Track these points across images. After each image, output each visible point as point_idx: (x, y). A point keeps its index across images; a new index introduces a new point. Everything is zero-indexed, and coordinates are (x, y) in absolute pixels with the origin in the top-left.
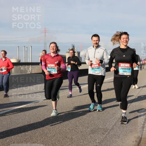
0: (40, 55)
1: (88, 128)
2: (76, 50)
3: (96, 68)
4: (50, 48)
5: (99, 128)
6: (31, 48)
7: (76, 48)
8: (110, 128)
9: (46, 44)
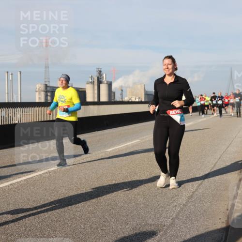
0: (38, 87)
1: (126, 223)
2: (104, 79)
5: (147, 224)
6: (19, 75)
7: (104, 75)
8: (168, 224)
9: (48, 67)
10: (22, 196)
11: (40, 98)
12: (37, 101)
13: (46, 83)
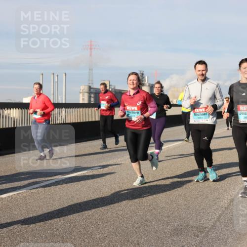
0: (82, 89)
1: (168, 224)
2: (147, 82)
3: (202, 113)
4: (129, 82)
5: (188, 225)
7: (146, 78)
8: (210, 226)
9: (92, 70)
10: (66, 193)
11: (83, 99)
12: (81, 102)
13: (90, 85)
